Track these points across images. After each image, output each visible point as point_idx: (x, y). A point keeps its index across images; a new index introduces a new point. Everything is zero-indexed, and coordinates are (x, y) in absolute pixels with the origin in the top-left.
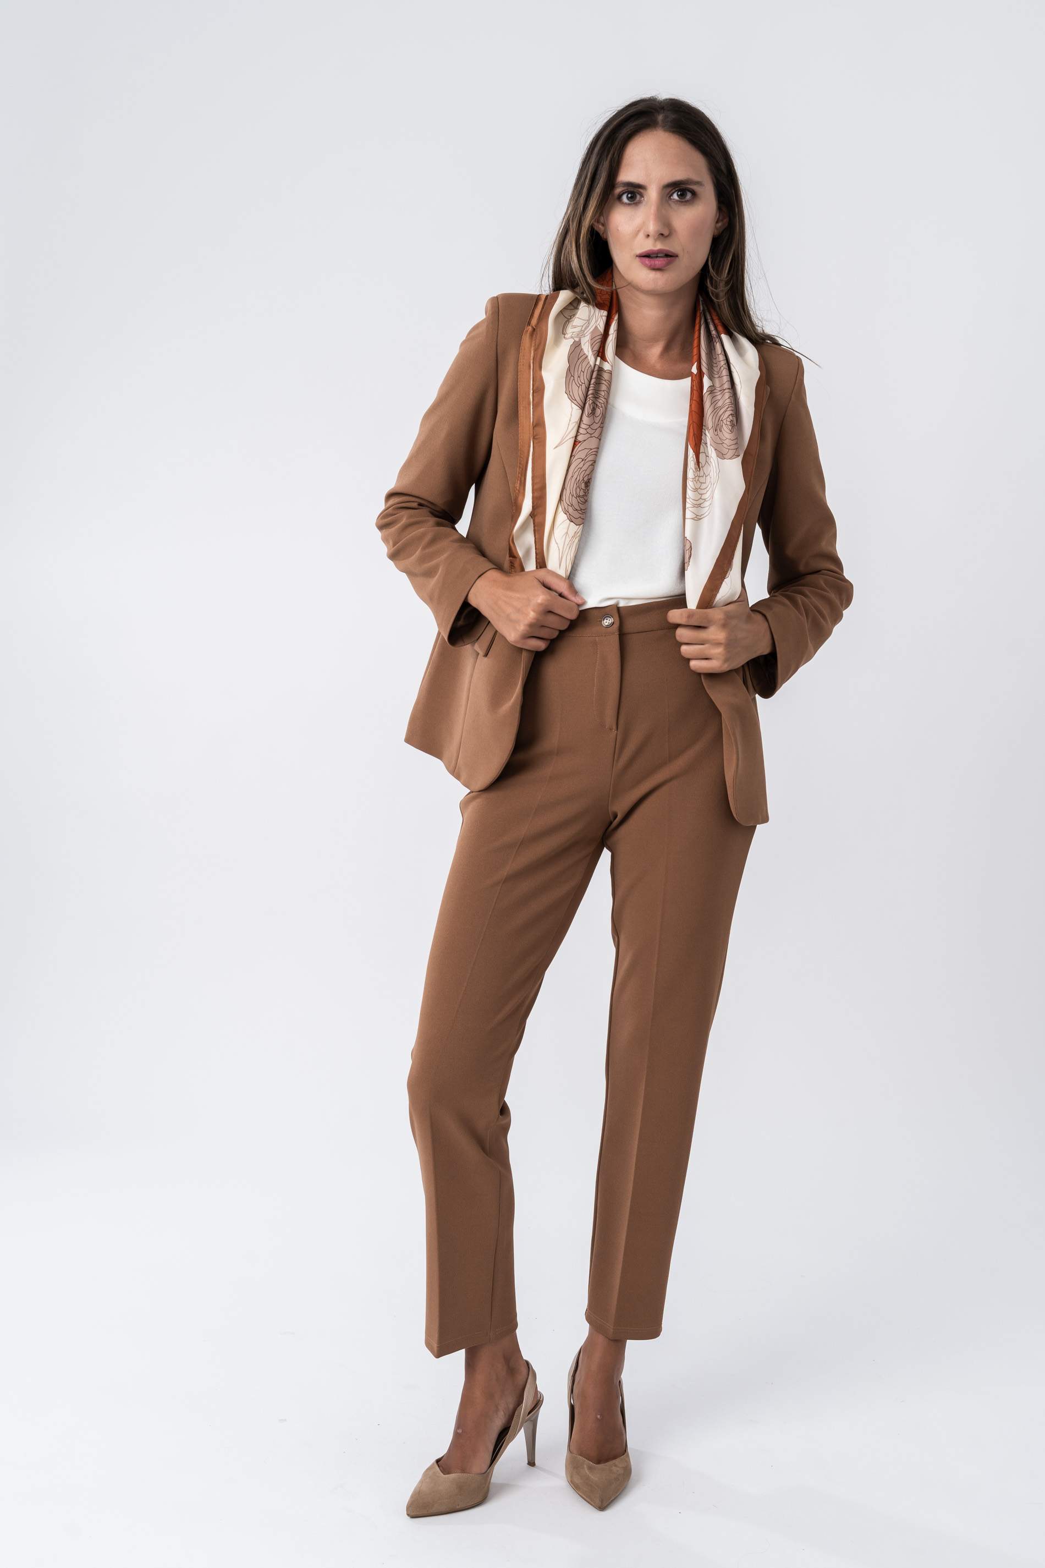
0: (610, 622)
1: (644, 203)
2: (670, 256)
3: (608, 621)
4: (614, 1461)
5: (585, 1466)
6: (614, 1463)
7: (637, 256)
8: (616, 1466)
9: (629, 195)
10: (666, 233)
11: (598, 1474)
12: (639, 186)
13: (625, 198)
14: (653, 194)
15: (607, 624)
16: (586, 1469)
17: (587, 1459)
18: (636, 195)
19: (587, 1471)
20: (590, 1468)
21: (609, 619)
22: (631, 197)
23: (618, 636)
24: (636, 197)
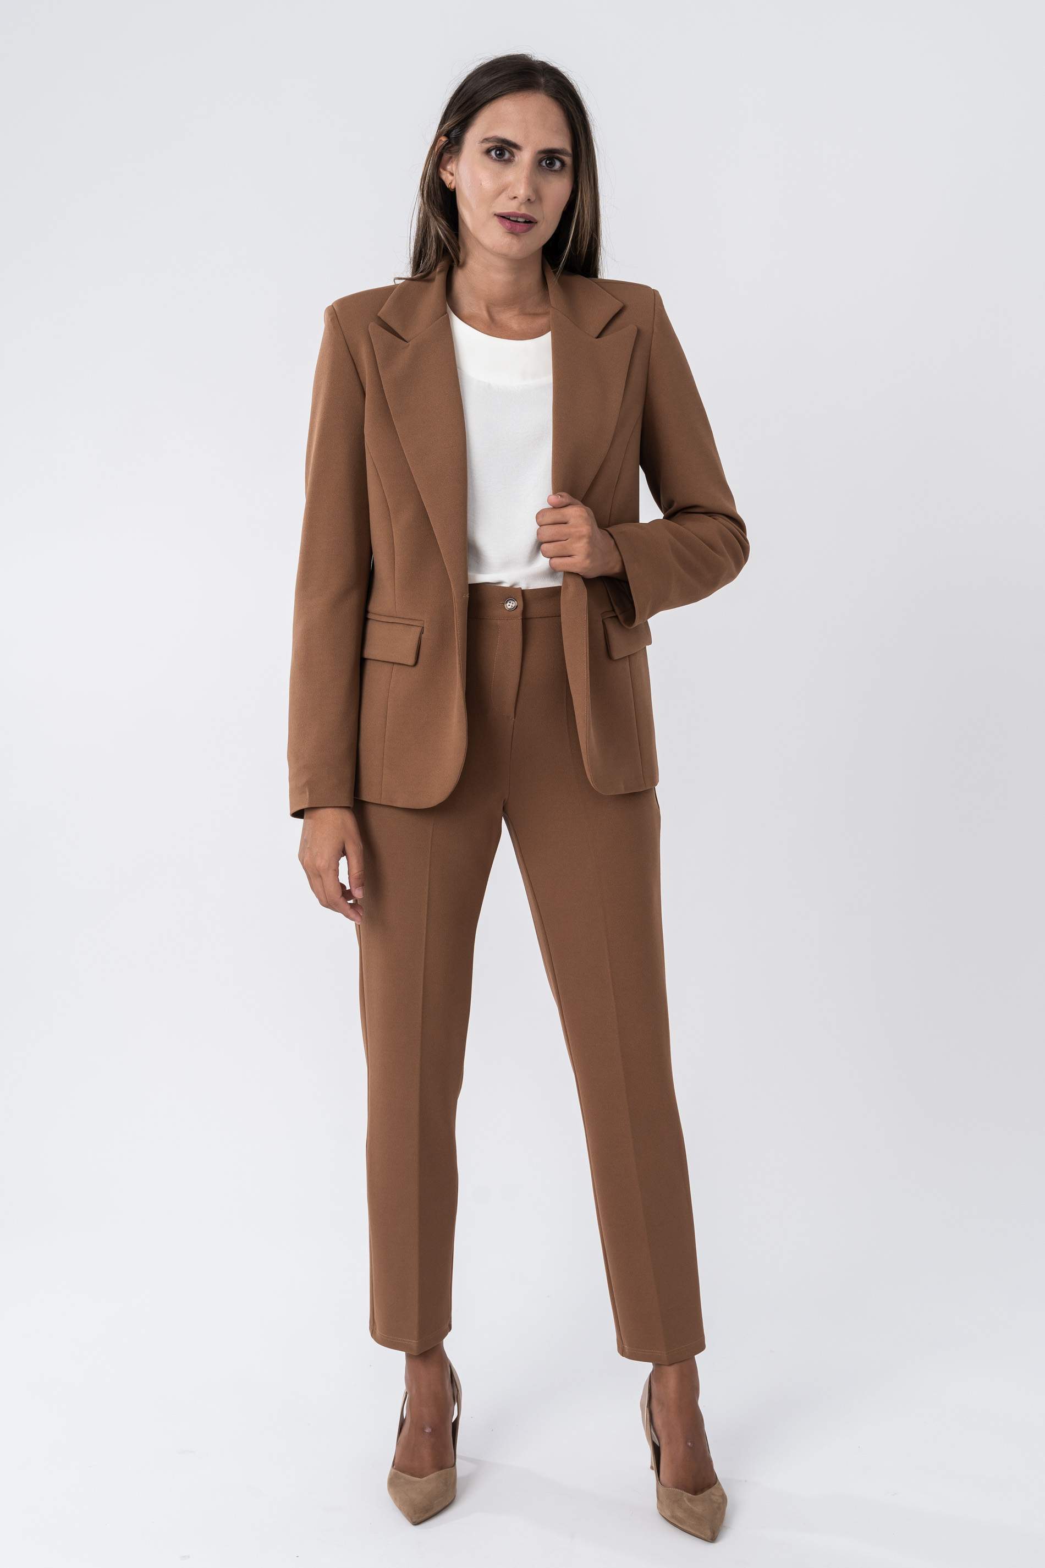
0: (513, 605)
1: (514, 164)
2: (530, 222)
3: (511, 604)
4: (710, 1490)
5: (685, 1499)
6: (711, 1492)
7: (495, 215)
8: (713, 1494)
9: (498, 152)
10: (533, 199)
11: (698, 1505)
12: (515, 146)
13: (493, 153)
14: (525, 157)
15: (510, 607)
16: (687, 1502)
17: (685, 1491)
18: (504, 152)
19: (689, 1504)
20: (690, 1500)
21: (512, 602)
22: (500, 154)
23: (521, 620)
24: (505, 154)
